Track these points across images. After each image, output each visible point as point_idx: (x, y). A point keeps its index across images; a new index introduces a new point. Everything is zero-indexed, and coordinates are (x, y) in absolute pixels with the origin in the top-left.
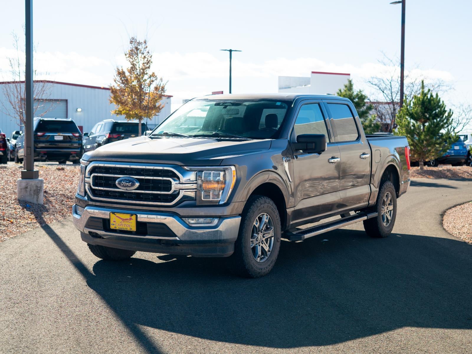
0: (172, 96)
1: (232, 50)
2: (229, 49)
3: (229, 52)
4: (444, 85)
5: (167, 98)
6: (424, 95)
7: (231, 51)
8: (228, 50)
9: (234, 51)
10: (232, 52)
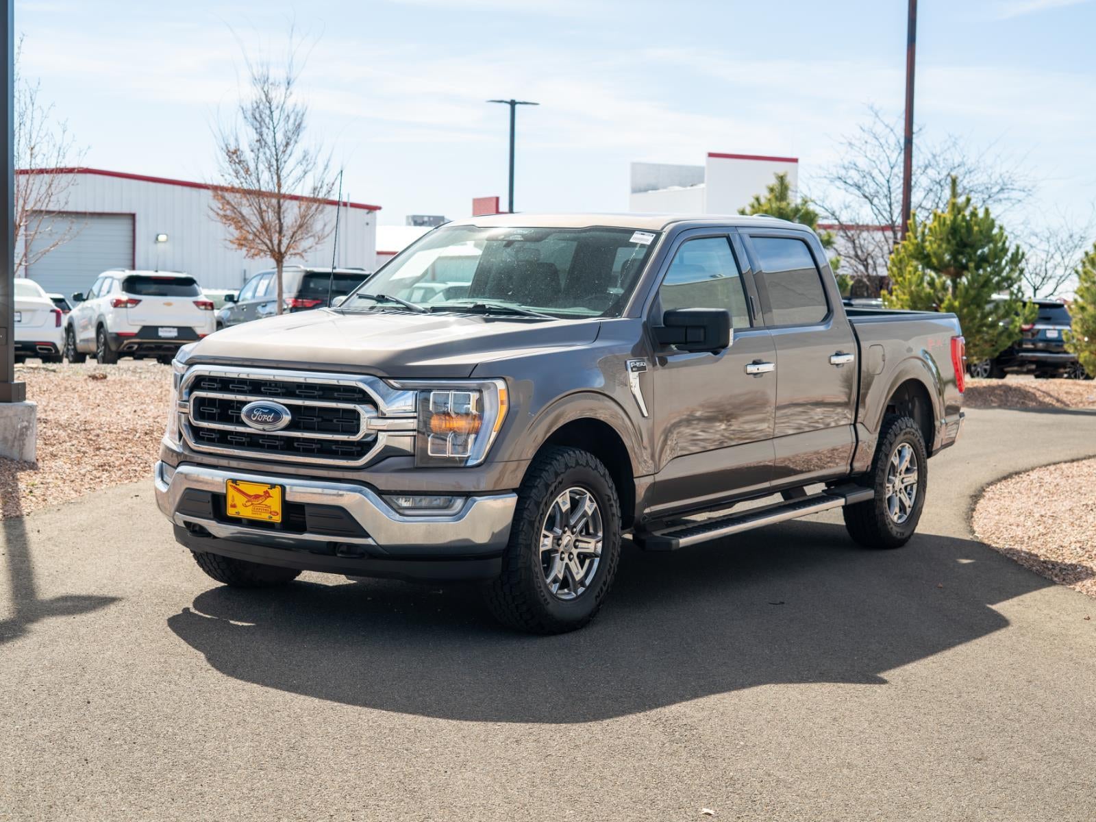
0: (379, 208)
1: (517, 101)
2: (509, 100)
3: (508, 107)
4: (1014, 187)
5: (368, 213)
6: (957, 209)
7: (513, 104)
8: (506, 102)
9: (520, 103)
10: (517, 107)
